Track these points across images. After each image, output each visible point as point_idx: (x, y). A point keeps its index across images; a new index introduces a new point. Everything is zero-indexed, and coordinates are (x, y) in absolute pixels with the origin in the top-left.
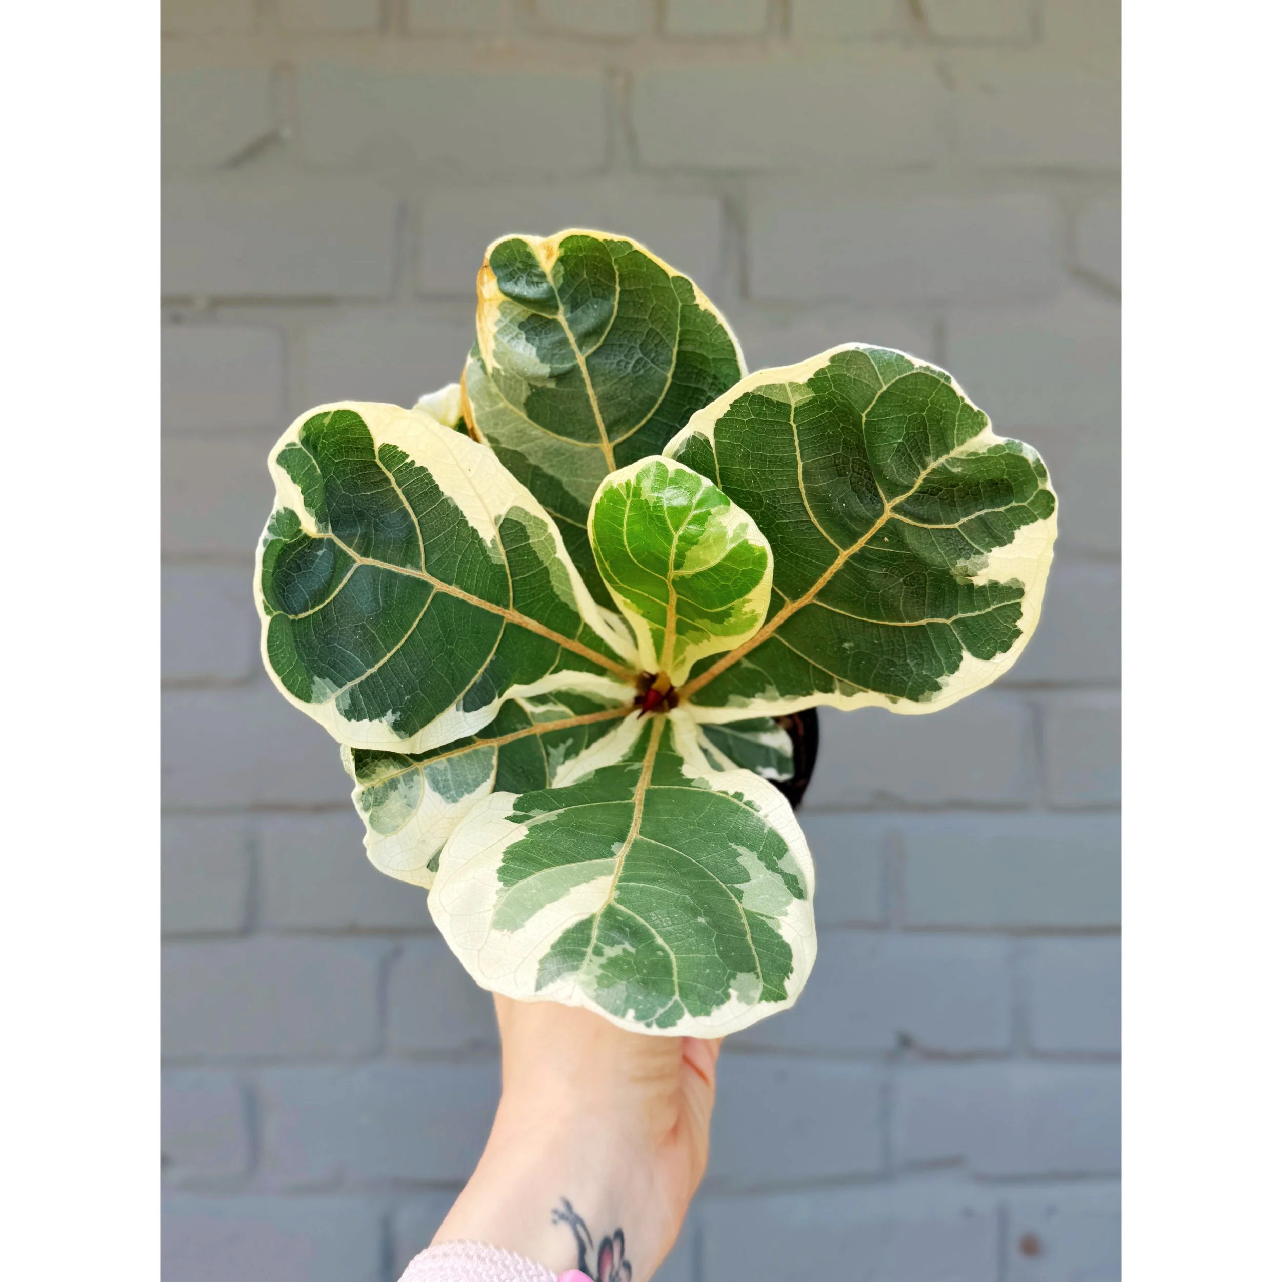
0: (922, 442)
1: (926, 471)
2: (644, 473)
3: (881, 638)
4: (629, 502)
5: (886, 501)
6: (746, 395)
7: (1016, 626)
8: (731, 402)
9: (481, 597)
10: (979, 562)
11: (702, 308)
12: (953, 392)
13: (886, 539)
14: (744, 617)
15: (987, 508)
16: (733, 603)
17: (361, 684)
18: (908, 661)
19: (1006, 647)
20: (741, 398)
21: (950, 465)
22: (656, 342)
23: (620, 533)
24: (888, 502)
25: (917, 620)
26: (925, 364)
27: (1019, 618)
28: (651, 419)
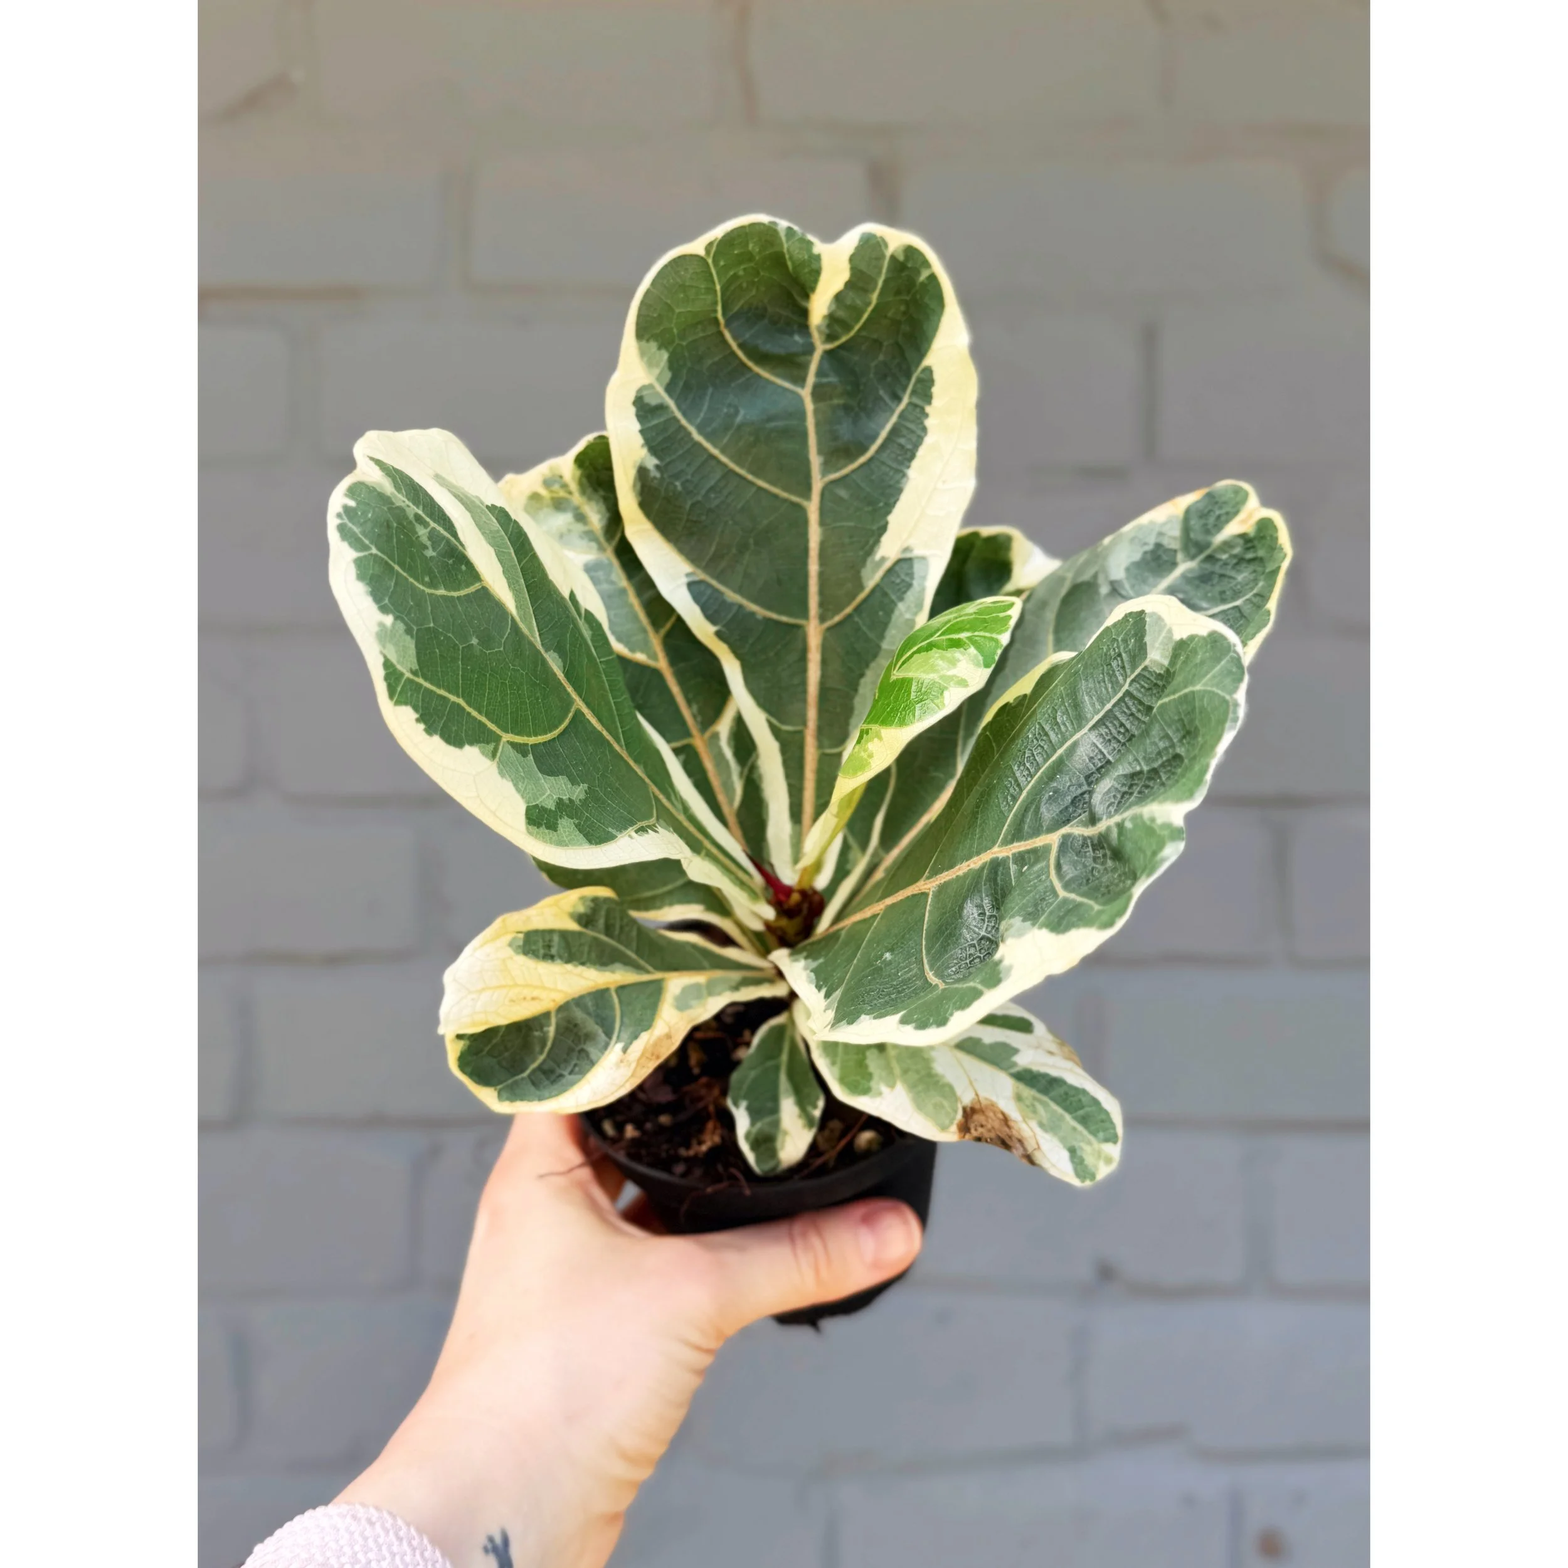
9: (821, 575)
17: (675, 419)
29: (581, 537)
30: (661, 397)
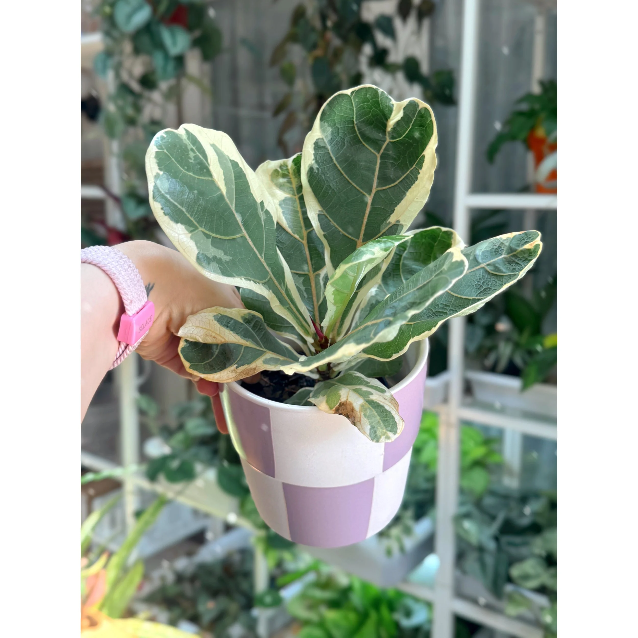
9: (367, 224)
17: (329, 153)
29: (288, 189)
30: (326, 144)
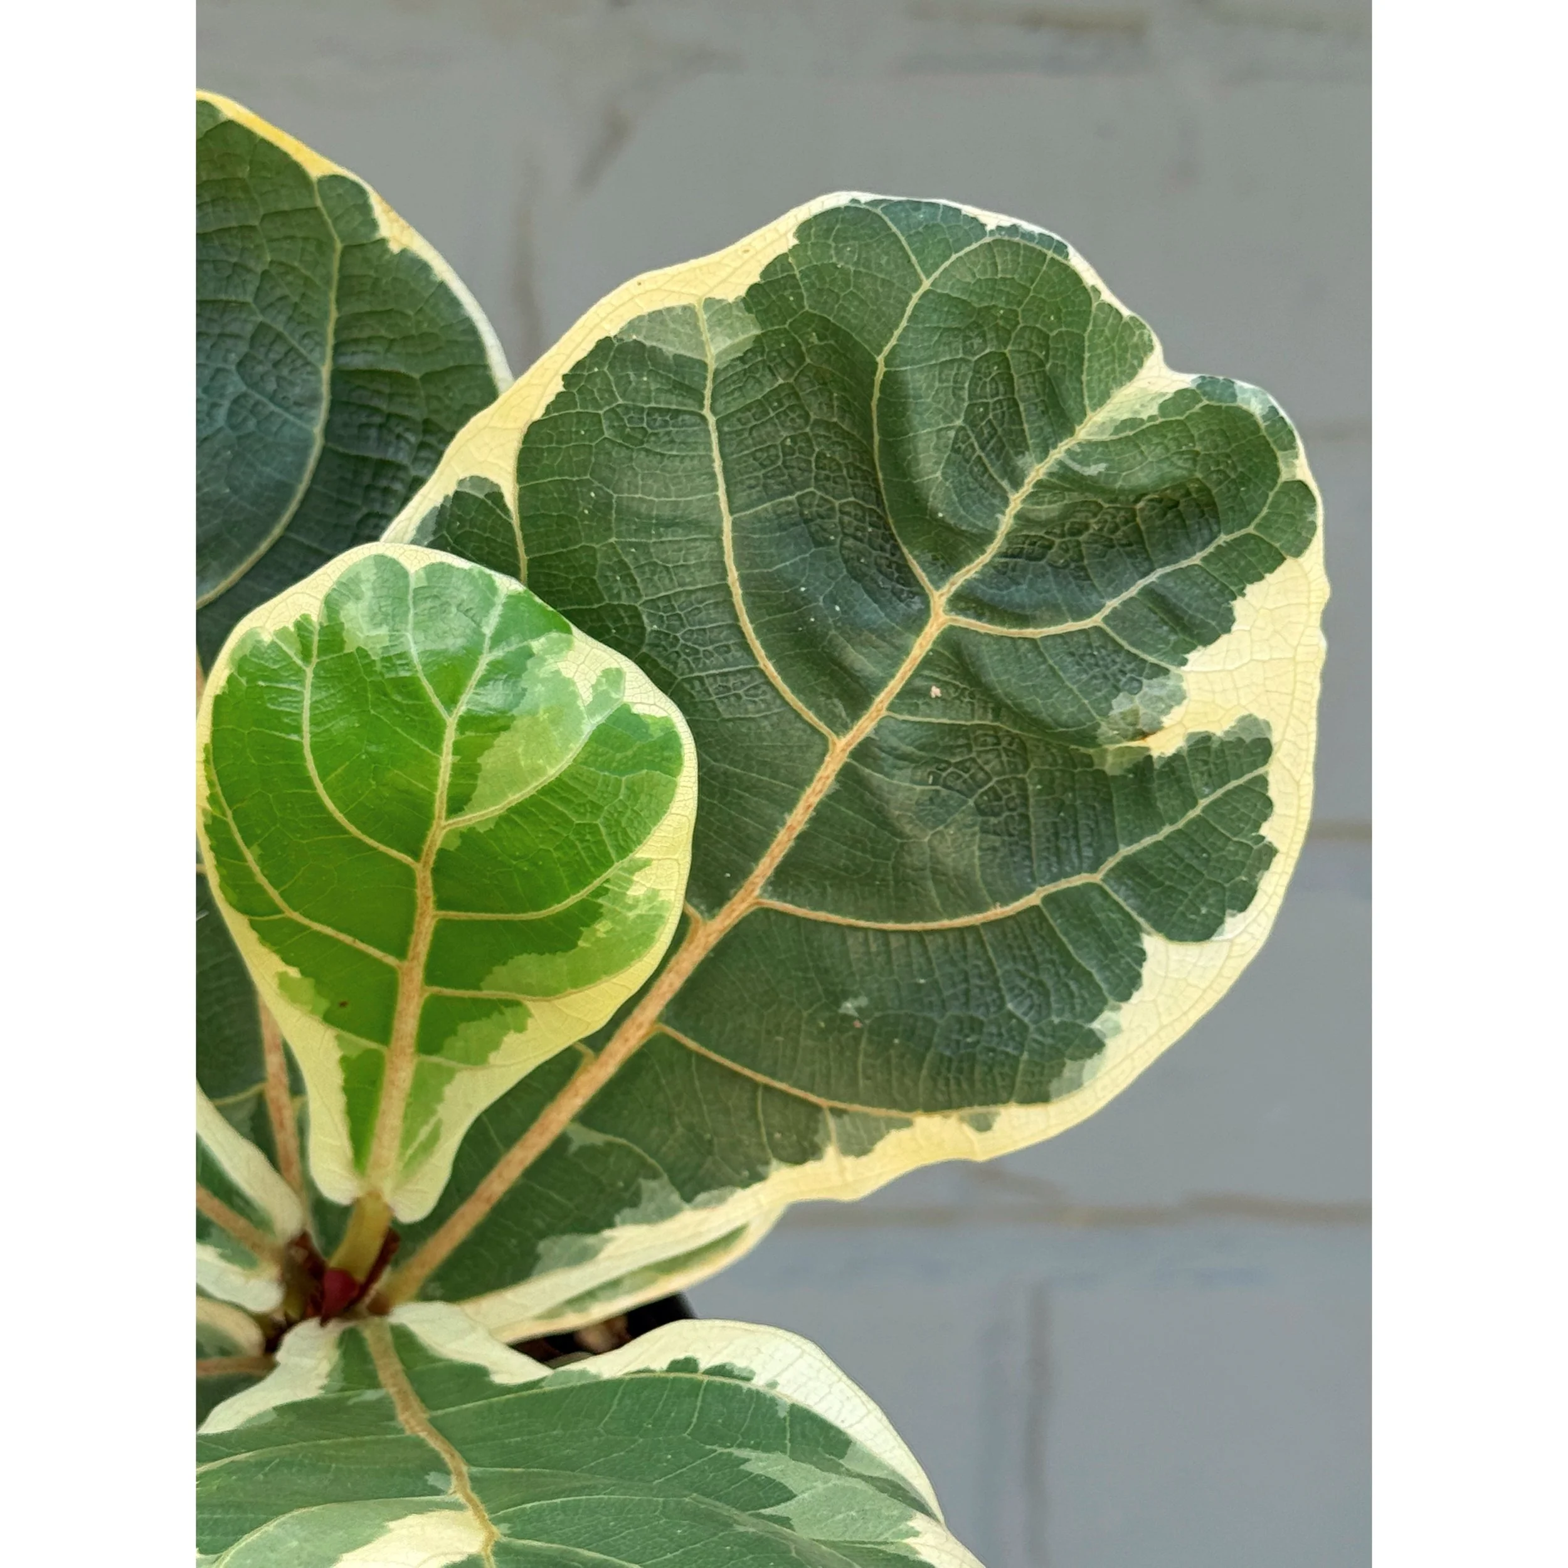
0: (1005, 426)
1: (1022, 491)
2: (347, 588)
3: (932, 970)
4: (309, 672)
5: (931, 587)
6: (604, 345)
7: (1263, 838)
8: (566, 369)
10: (1163, 693)
11: (395, 247)
12: (1076, 279)
13: (935, 691)
14: (631, 915)
15: (1162, 566)
16: (605, 876)
18: (1010, 1006)
19: (1243, 898)
20: (592, 353)
21: (1080, 463)
22: (273, 356)
23: (295, 751)
24: (938, 588)
25: (1016, 897)
26: (1006, 221)
27: (1265, 818)
28: (281, 539)
